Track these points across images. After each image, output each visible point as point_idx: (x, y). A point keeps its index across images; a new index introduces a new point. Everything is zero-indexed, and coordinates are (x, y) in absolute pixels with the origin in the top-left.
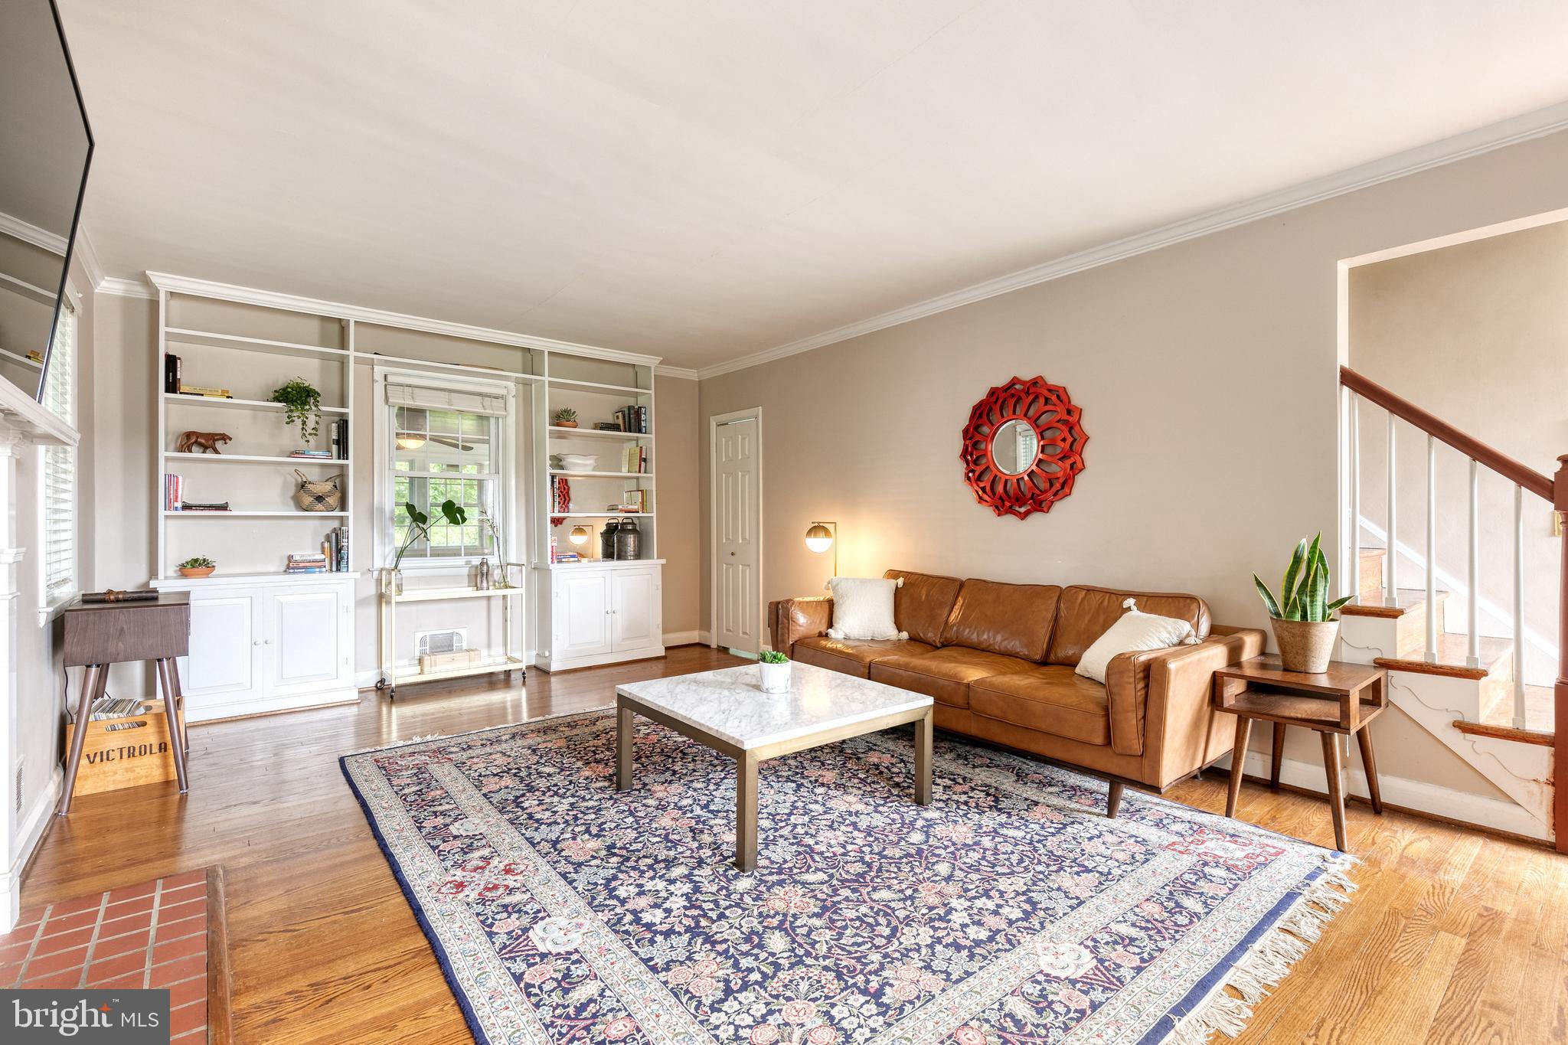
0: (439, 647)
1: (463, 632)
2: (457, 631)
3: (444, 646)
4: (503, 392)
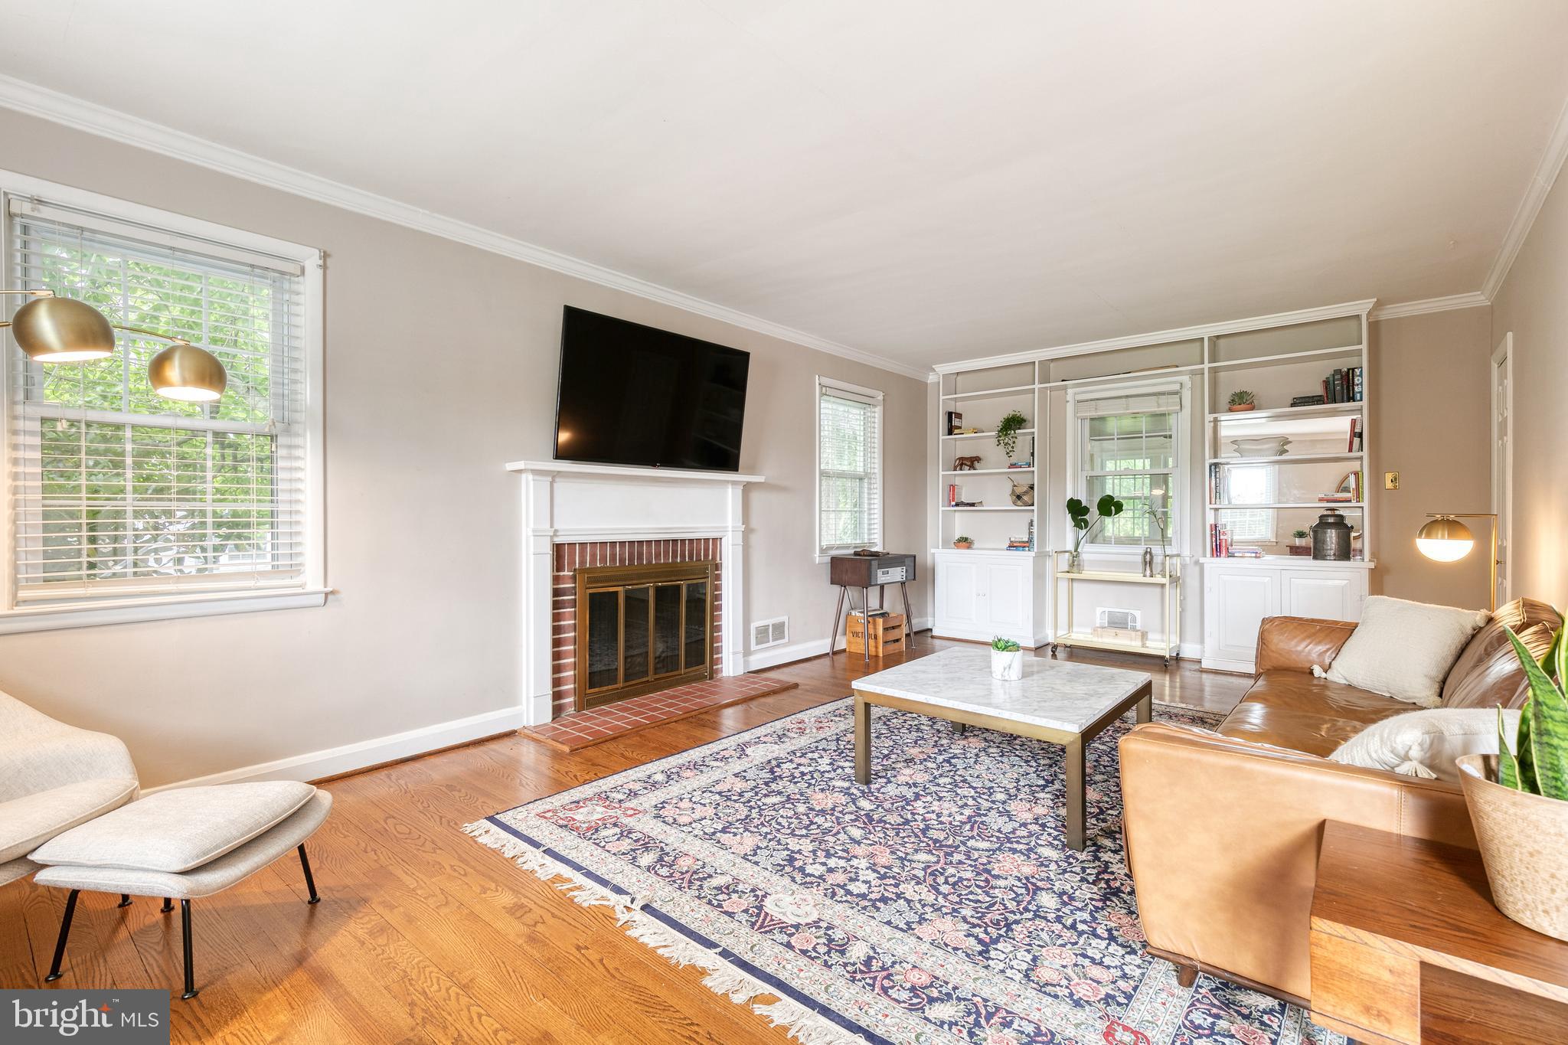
0: (1117, 623)
1: (1138, 614)
2: (1132, 611)
3: (1118, 623)
4: (1177, 387)
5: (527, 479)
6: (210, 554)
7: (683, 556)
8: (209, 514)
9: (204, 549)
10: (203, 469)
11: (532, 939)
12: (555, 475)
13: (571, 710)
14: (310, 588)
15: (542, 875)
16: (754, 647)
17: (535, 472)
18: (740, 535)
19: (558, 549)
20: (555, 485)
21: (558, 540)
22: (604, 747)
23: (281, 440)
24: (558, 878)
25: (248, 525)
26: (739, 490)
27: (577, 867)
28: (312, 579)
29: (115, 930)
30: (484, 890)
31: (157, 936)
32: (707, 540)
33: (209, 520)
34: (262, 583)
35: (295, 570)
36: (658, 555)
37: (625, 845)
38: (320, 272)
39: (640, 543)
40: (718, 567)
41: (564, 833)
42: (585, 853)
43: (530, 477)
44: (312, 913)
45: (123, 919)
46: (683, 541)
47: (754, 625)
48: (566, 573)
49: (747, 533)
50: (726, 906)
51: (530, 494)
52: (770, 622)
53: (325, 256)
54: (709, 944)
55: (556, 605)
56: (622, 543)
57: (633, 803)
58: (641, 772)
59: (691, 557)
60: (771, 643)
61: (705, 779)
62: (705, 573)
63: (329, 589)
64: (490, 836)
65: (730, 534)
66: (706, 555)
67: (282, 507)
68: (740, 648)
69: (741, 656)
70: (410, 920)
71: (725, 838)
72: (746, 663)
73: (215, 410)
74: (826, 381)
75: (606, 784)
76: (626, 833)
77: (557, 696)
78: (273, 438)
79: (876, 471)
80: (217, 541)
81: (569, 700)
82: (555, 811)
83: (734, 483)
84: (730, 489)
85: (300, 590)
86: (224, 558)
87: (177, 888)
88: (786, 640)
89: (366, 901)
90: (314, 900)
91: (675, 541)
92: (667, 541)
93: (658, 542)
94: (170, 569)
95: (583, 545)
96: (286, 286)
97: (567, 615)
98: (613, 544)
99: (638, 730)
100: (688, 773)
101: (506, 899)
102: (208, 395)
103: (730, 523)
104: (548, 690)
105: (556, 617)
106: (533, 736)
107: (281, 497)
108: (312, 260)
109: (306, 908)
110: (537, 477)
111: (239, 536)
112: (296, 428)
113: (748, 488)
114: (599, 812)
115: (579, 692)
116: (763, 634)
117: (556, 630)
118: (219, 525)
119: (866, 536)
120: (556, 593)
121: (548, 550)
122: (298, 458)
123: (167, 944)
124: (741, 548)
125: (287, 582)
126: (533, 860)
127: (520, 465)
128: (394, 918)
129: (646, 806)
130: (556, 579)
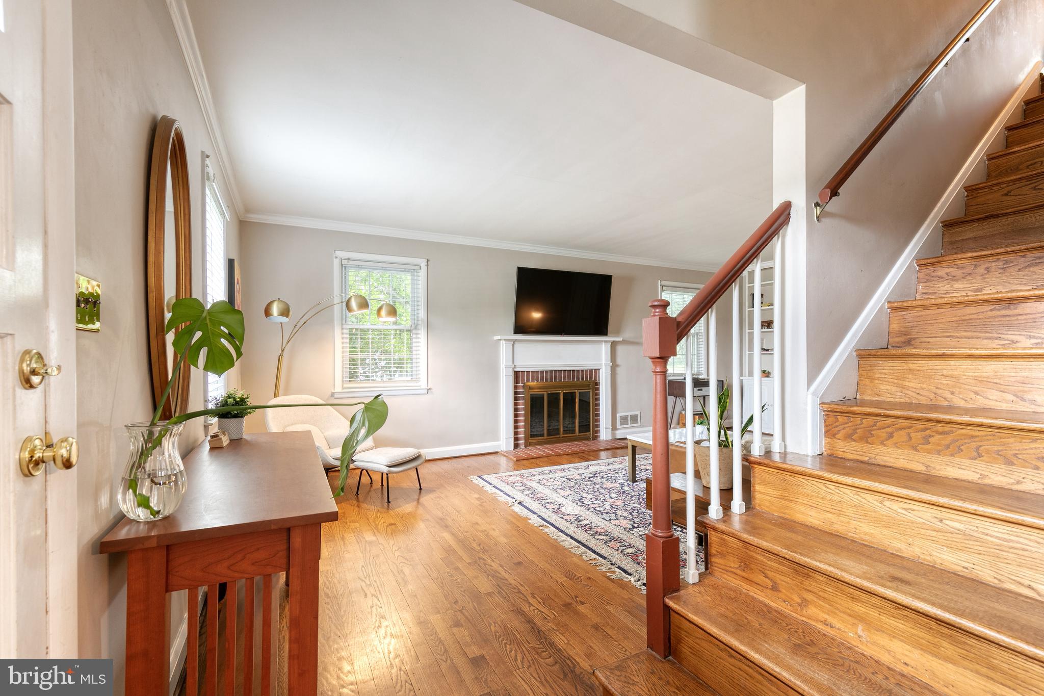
5: (503, 343)
6: (392, 374)
7: (578, 378)
8: (392, 359)
9: (390, 372)
10: (390, 351)
11: (480, 505)
12: (514, 341)
13: (523, 446)
14: (422, 387)
15: (490, 492)
16: (619, 426)
17: (505, 340)
18: (609, 368)
19: (516, 374)
20: (515, 345)
21: (516, 370)
22: (531, 460)
23: (413, 331)
24: (495, 493)
25: (403, 363)
26: (609, 345)
27: (502, 491)
28: (423, 384)
29: (370, 488)
30: (471, 493)
31: (380, 490)
32: (591, 370)
33: (392, 362)
34: (409, 384)
35: (417, 380)
36: (565, 377)
37: (522, 488)
38: (426, 267)
39: (556, 371)
40: (597, 384)
41: (502, 483)
42: (507, 488)
43: (504, 342)
44: (420, 492)
45: (371, 486)
46: (578, 371)
47: (619, 415)
48: (520, 384)
49: (614, 367)
50: (547, 507)
51: (504, 350)
52: (629, 414)
53: (428, 261)
54: (535, 513)
55: (516, 399)
56: (547, 372)
57: (532, 478)
58: (540, 469)
59: (582, 378)
60: (629, 425)
61: (564, 474)
62: (589, 387)
63: (429, 388)
64: (476, 480)
65: (604, 367)
66: (591, 378)
67: (414, 357)
68: (610, 426)
69: (610, 430)
70: (447, 496)
71: (559, 490)
72: (613, 434)
73: (395, 323)
74: (664, 283)
75: (524, 472)
76: (523, 485)
77: (516, 439)
78: (411, 331)
79: (702, 331)
80: (395, 369)
81: (522, 442)
82: (502, 477)
83: (605, 342)
84: (604, 345)
85: (419, 388)
86: (397, 375)
87: (385, 469)
88: (639, 424)
89: (435, 491)
90: (421, 489)
91: (574, 371)
92: (569, 371)
93: (565, 371)
94: (379, 379)
95: (528, 372)
96: (416, 274)
97: (521, 404)
98: (542, 372)
99: (548, 456)
100: (560, 472)
101: (477, 496)
102: (392, 319)
103: (604, 362)
104: (512, 436)
105: (516, 404)
106: (505, 454)
107: (414, 353)
108: (423, 264)
109: (419, 491)
110: (507, 342)
111: (401, 367)
112: (419, 327)
113: (614, 344)
114: (518, 478)
115: (526, 439)
116: (624, 420)
117: (516, 410)
118: (394, 363)
119: (696, 369)
120: (516, 393)
121: (512, 374)
122: (419, 338)
123: (382, 497)
124: (610, 375)
125: (415, 384)
126: (488, 488)
127: (498, 337)
128: (442, 496)
129: (536, 479)
130: (515, 387)
